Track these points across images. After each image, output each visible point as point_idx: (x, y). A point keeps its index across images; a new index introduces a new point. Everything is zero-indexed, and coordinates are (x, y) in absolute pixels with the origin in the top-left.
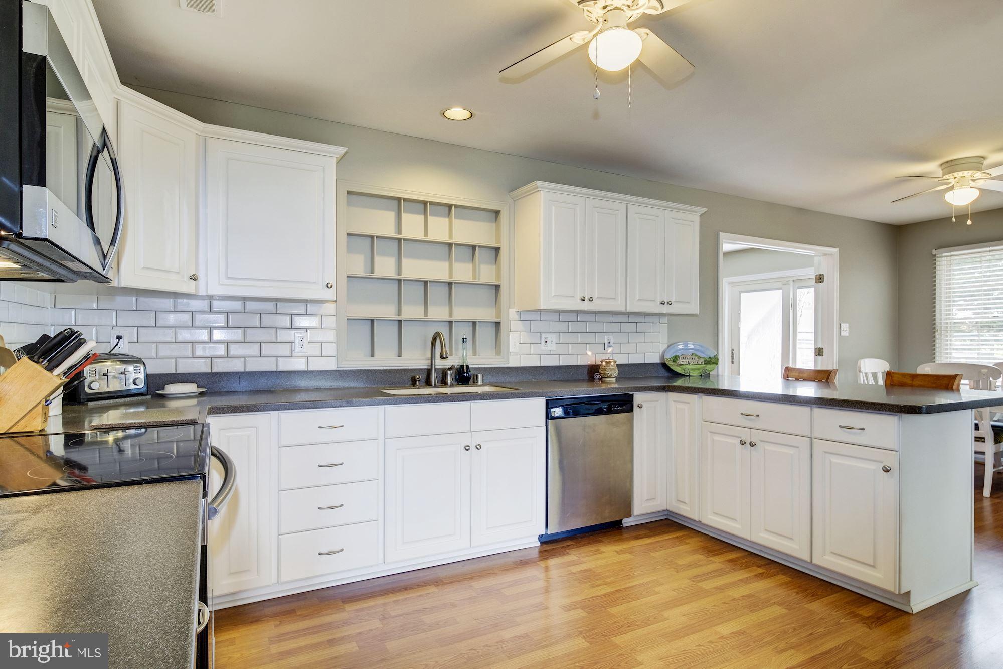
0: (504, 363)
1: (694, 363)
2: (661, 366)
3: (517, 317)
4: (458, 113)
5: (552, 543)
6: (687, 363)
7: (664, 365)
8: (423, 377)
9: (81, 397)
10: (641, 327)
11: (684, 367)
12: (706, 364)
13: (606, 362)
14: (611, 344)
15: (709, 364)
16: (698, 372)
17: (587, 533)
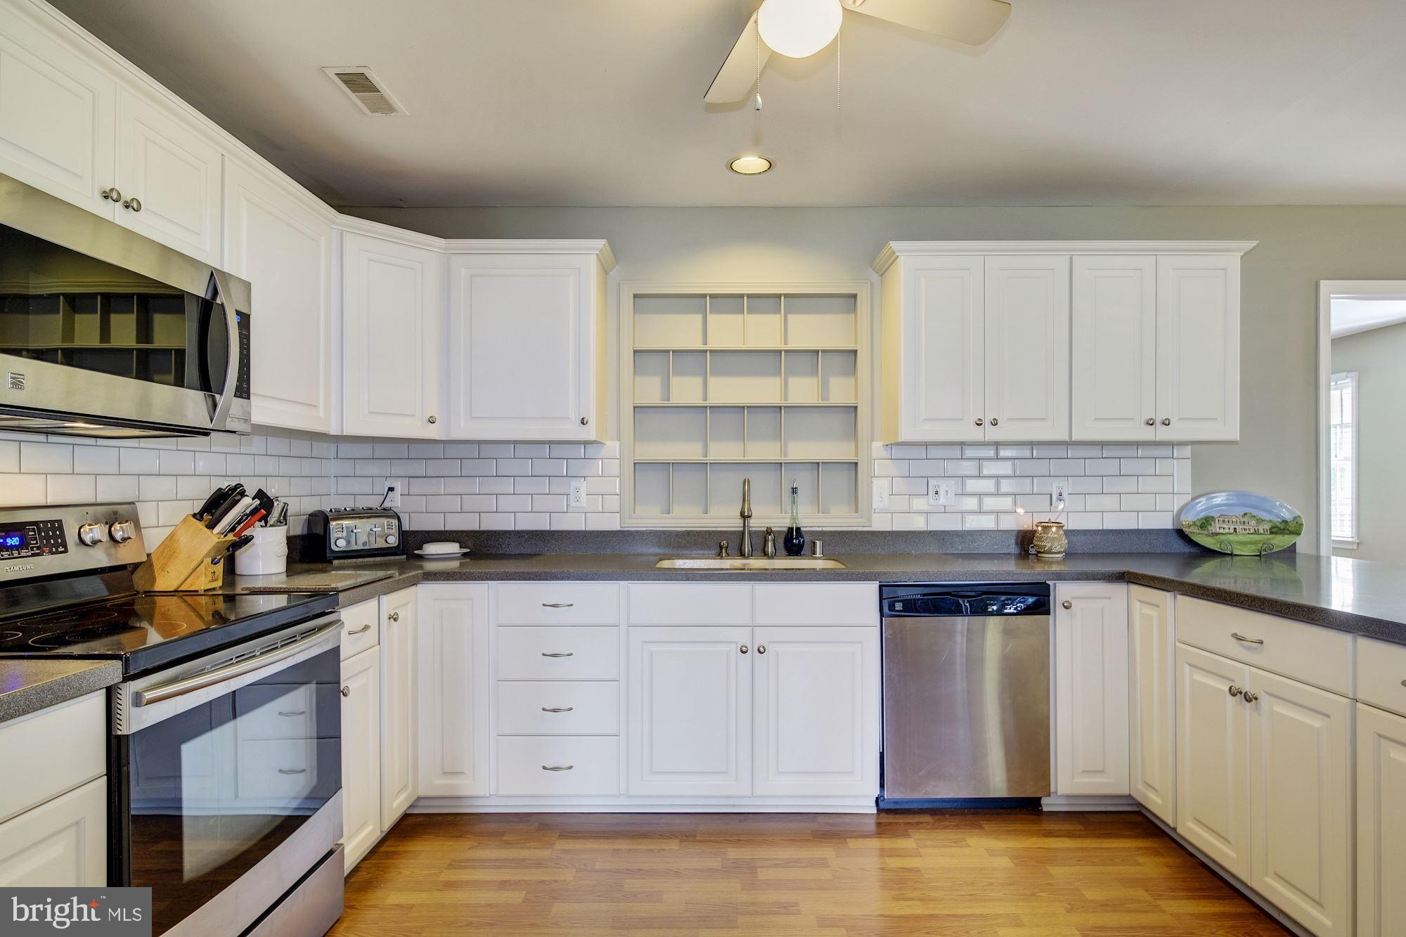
0: (864, 525)
1: (1248, 531)
2: (1175, 535)
3: (885, 454)
4: (751, 163)
5: (899, 813)
6: (1232, 531)
7: (1180, 533)
8: (735, 543)
9: (328, 555)
10: (1127, 467)
11: (1223, 538)
12: (1276, 533)
13: (1043, 527)
14: (1065, 496)
15: (1281, 533)
16: (1253, 547)
17: (967, 808)
